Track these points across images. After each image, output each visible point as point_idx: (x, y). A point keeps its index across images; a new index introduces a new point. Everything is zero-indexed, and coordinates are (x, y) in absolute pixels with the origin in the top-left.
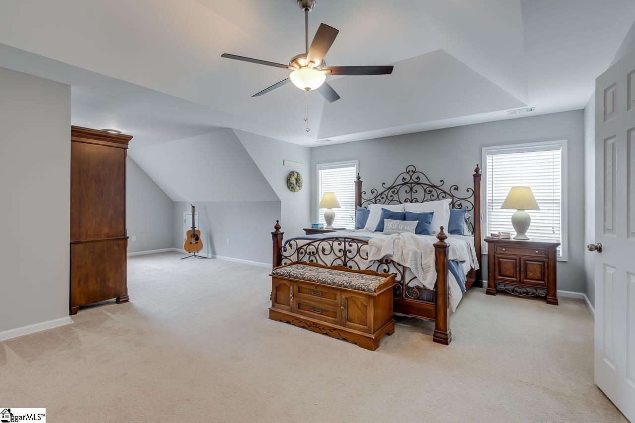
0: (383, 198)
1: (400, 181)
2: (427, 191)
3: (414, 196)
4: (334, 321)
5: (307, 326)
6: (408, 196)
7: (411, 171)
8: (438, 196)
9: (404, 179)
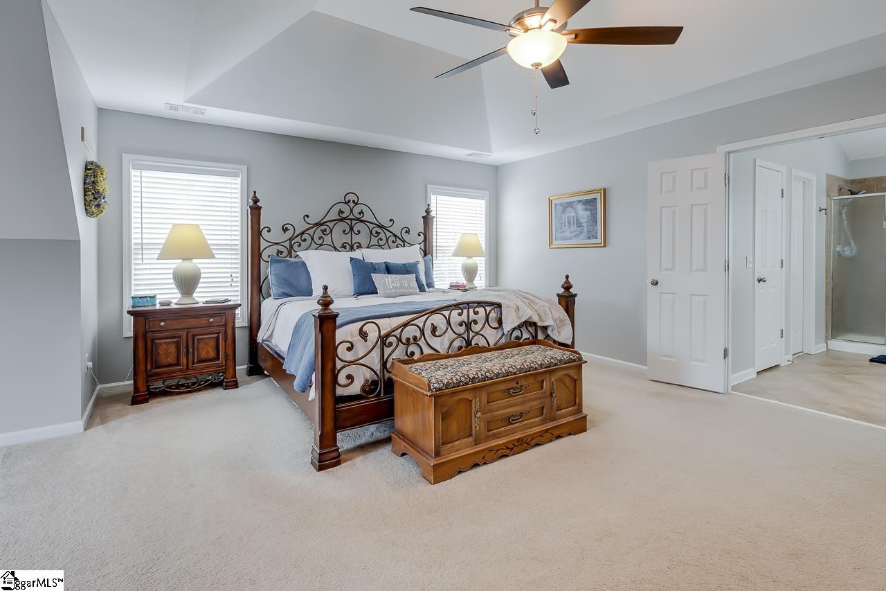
0: (305, 240)
1: (333, 215)
2: (374, 232)
3: (356, 239)
4: (542, 420)
5: (508, 451)
6: (347, 239)
7: (351, 201)
8: (387, 240)
9: (341, 212)
